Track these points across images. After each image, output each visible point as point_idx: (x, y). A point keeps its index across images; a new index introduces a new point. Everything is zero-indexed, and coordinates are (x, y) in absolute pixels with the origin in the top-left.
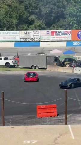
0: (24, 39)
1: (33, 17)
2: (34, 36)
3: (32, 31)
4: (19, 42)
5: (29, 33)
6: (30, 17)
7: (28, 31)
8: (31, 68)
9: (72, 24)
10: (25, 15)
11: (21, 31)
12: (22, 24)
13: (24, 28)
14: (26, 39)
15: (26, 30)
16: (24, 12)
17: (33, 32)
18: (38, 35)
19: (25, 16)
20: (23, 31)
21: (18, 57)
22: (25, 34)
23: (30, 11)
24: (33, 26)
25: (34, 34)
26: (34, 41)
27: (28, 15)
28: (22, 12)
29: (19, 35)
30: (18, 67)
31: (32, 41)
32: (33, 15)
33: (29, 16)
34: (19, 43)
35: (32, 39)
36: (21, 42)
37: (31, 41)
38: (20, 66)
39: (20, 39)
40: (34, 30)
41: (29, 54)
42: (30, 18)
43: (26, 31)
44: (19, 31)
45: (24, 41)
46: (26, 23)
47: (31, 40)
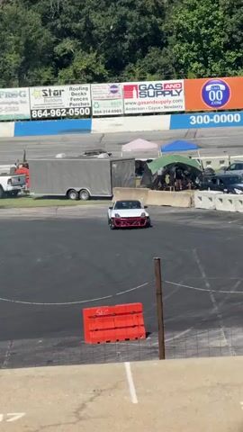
0: (43, 111)
1: (68, 44)
2: (73, 102)
3: (66, 88)
4: (28, 120)
5: (58, 94)
6: (59, 46)
7: (53, 88)
8: (67, 197)
9: (186, 61)
10: (43, 38)
11: (32, 89)
12: (36, 66)
13: (41, 78)
14: (49, 111)
15: (48, 83)
16: (40, 29)
17: (71, 89)
18: (85, 97)
19: (42, 43)
20: (39, 89)
21: (26, 166)
22: (46, 95)
23: (59, 26)
24: (69, 71)
25: (73, 94)
26: (72, 117)
27: (54, 39)
28: (33, 31)
29: (27, 99)
30: (26, 196)
31: (68, 116)
32: (68, 39)
33: (57, 43)
34: (28, 124)
35: (67, 110)
36: (33, 119)
37: (64, 117)
38: (31, 194)
39: (31, 111)
40: (72, 83)
41: (59, 156)
42: (58, 49)
43: (47, 88)
44: (27, 89)
45: (44, 118)
46: (48, 64)
47: (63, 115)
